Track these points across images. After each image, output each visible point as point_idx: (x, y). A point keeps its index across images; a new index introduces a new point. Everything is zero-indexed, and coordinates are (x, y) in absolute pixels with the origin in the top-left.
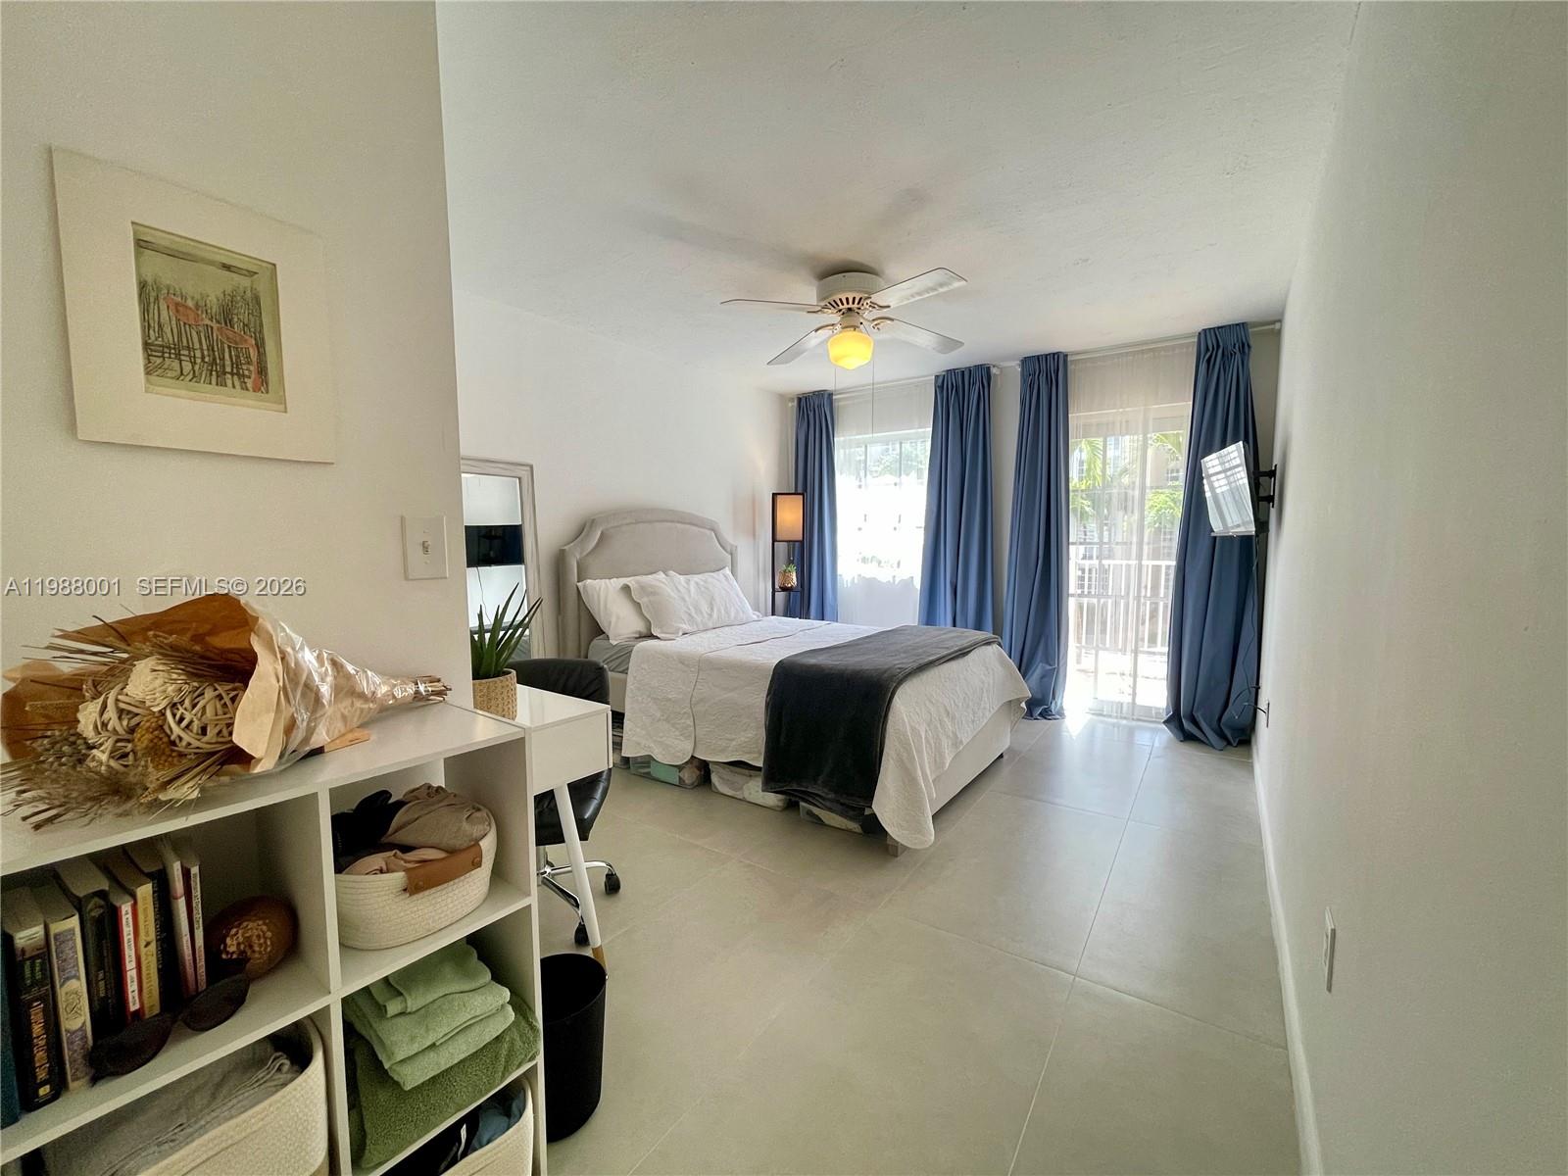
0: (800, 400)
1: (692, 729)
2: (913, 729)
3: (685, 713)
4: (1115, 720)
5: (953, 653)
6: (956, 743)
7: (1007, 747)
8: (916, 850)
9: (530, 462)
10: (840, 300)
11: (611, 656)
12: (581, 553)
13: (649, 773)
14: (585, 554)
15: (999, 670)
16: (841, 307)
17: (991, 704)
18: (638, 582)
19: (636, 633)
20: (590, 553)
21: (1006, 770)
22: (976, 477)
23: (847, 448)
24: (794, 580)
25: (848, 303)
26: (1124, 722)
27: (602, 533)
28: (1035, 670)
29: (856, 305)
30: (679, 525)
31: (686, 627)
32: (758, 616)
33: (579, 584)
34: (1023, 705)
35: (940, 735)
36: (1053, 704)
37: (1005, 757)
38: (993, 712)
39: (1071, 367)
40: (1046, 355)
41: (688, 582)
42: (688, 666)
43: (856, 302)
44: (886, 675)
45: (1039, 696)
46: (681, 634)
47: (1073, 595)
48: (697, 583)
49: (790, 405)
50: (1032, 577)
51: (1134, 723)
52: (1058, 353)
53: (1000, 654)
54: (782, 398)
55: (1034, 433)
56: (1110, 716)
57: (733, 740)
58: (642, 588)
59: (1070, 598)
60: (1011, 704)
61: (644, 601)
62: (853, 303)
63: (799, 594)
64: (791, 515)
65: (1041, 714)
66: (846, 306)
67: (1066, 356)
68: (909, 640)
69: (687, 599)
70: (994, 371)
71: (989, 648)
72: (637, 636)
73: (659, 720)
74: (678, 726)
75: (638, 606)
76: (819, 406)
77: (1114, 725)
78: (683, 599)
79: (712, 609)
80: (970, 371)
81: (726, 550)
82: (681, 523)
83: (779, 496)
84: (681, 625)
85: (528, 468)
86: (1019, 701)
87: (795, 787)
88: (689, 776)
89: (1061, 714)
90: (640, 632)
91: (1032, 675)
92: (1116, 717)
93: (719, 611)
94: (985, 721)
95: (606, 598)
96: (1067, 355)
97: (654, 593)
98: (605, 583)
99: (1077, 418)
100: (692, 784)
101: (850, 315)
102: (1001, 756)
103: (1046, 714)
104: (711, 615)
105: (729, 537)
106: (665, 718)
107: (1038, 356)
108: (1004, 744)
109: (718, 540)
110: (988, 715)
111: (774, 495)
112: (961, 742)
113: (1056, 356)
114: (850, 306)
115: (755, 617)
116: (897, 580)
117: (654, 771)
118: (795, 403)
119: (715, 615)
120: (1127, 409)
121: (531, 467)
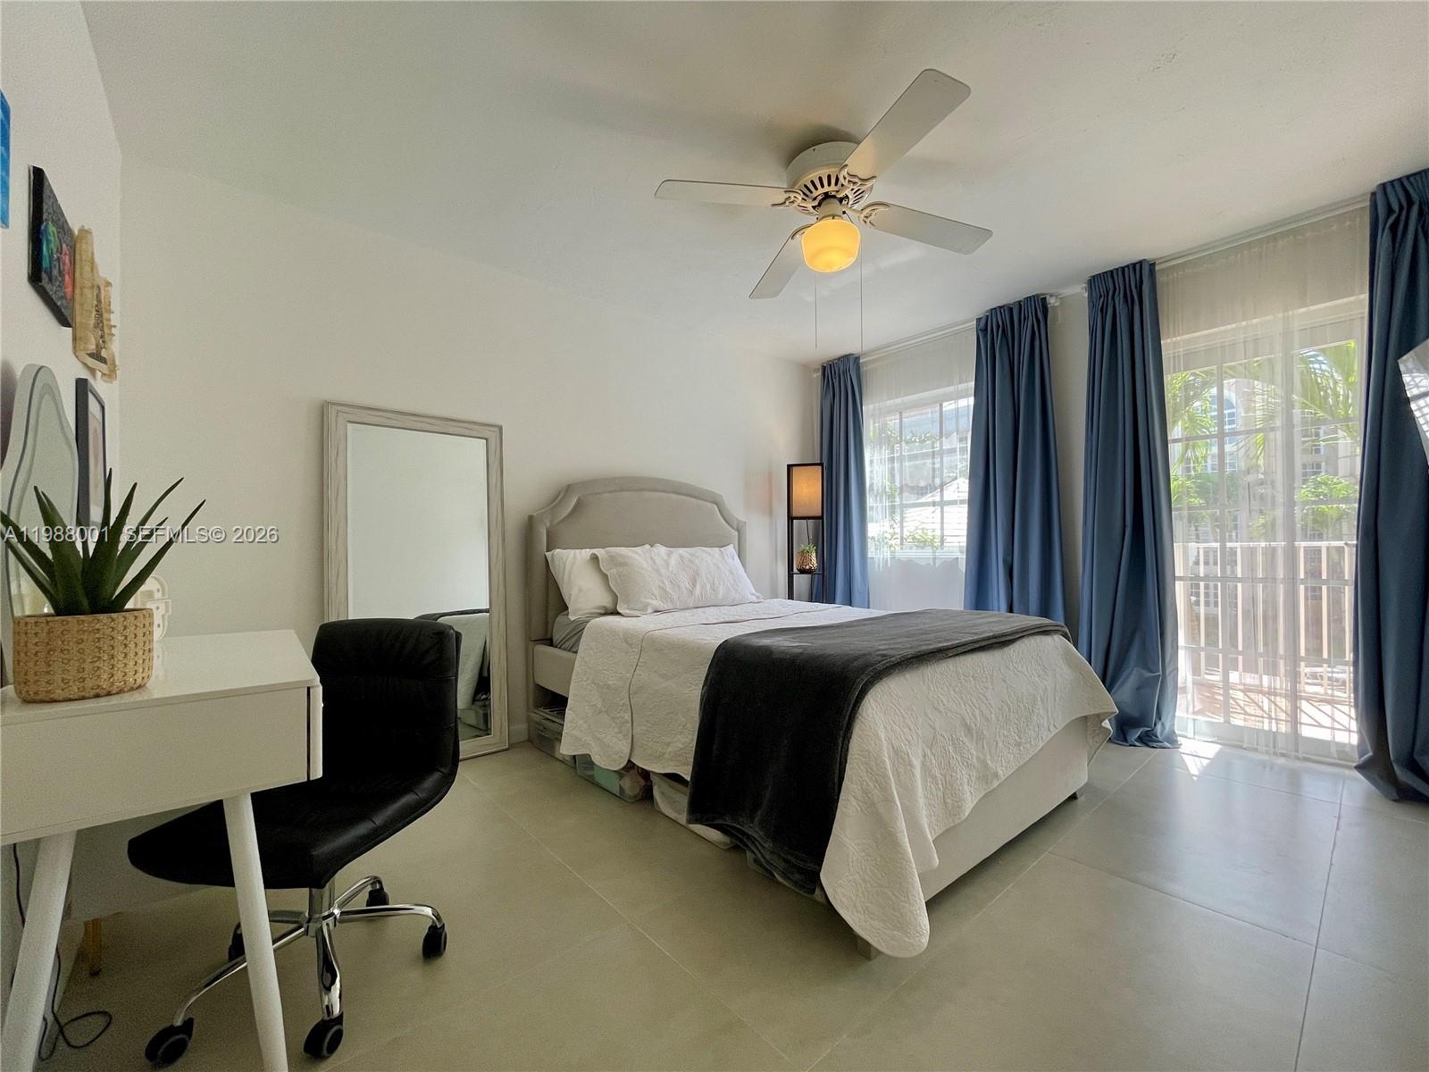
0: (824, 368)
1: (630, 725)
2: (897, 753)
3: (623, 705)
4: (1266, 758)
5: (984, 639)
6: (986, 775)
7: (1083, 784)
8: (896, 959)
9: (498, 423)
10: (812, 182)
11: (569, 633)
12: (551, 522)
13: (592, 776)
14: (556, 521)
15: (1065, 673)
16: (815, 193)
17: (1051, 720)
18: (608, 552)
19: (598, 608)
20: (562, 521)
21: (1082, 818)
22: (1033, 432)
23: (878, 416)
24: (813, 562)
25: (823, 186)
26: (1282, 761)
27: (579, 500)
28: (1128, 677)
29: (833, 188)
30: (674, 496)
31: (657, 603)
32: (757, 597)
33: (548, 554)
34: (1106, 724)
35: (953, 762)
36: (1159, 727)
37: (1081, 799)
38: (1054, 731)
39: (1160, 279)
40: (1123, 268)
41: (669, 555)
42: (630, 645)
43: (833, 181)
44: (855, 664)
45: (1135, 713)
46: (650, 610)
47: (1181, 579)
48: (681, 557)
49: (815, 376)
50: (1118, 553)
51: (1297, 764)
52: (1141, 262)
53: (1067, 651)
54: (805, 367)
55: (1110, 370)
56: (1256, 750)
57: (668, 744)
58: (612, 558)
59: (1177, 582)
60: (1087, 723)
61: (611, 573)
62: (829, 184)
63: (821, 576)
64: (809, 490)
65: (1140, 739)
66: (821, 191)
67: (1152, 265)
68: (925, 624)
69: (663, 571)
70: (1052, 301)
71: (1047, 640)
72: (603, 612)
73: (600, 712)
74: (618, 721)
75: (605, 577)
76: (845, 373)
77: (1263, 765)
78: (657, 571)
79: (694, 585)
80: (1020, 306)
81: (733, 528)
82: (678, 493)
83: (794, 468)
84: (651, 601)
85: (496, 429)
86: (1099, 718)
87: (729, 822)
88: (630, 785)
89: (1172, 740)
90: (605, 608)
91: (1123, 683)
92: (1267, 752)
93: (703, 587)
94: (1041, 744)
95: (572, 568)
96: (1154, 264)
97: (624, 564)
98: (575, 555)
99: (1173, 344)
100: (635, 796)
101: (827, 201)
102: (1073, 797)
103: (1148, 740)
104: (691, 592)
105: (738, 512)
106: (605, 709)
107: (1112, 272)
108: (1078, 778)
109: (722, 515)
110: (1047, 736)
111: (790, 467)
112: (996, 775)
113: (1138, 267)
114: (826, 189)
115: (754, 599)
116: (938, 563)
117: (596, 773)
118: (820, 374)
119: (698, 591)
120: (1255, 321)
121: (501, 428)
